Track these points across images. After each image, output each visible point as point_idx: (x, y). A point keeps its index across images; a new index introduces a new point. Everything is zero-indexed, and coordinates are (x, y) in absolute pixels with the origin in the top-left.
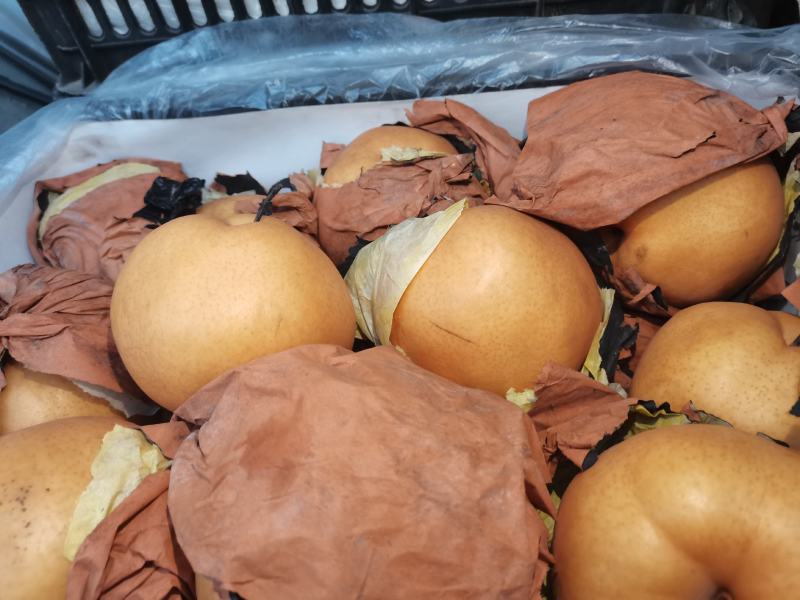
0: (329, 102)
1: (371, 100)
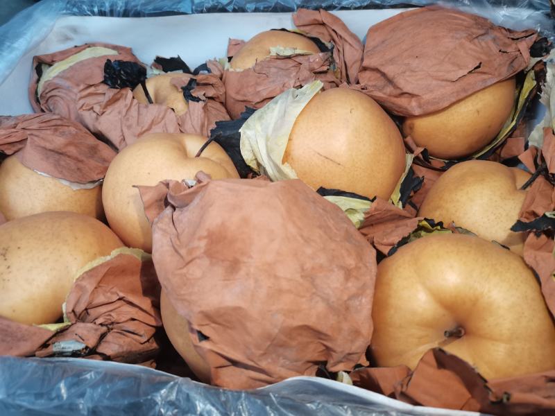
0: (235, 11)
1: (263, 11)
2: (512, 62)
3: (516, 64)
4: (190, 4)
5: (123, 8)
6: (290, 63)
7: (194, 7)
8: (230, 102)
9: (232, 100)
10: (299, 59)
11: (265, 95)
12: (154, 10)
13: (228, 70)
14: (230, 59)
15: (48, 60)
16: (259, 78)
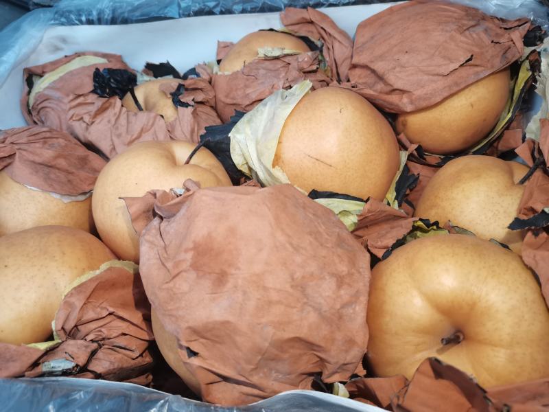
0: (222, 13)
1: (250, 12)
2: (504, 54)
3: (509, 55)
4: (177, 9)
5: (111, 16)
6: (279, 64)
7: (181, 11)
8: (220, 106)
9: (222, 104)
10: (287, 60)
11: (254, 97)
12: (141, 16)
13: (217, 73)
14: (219, 62)
15: (39, 71)
16: (247, 80)
